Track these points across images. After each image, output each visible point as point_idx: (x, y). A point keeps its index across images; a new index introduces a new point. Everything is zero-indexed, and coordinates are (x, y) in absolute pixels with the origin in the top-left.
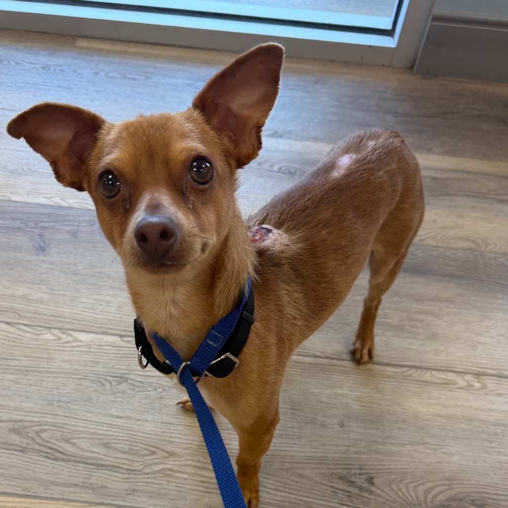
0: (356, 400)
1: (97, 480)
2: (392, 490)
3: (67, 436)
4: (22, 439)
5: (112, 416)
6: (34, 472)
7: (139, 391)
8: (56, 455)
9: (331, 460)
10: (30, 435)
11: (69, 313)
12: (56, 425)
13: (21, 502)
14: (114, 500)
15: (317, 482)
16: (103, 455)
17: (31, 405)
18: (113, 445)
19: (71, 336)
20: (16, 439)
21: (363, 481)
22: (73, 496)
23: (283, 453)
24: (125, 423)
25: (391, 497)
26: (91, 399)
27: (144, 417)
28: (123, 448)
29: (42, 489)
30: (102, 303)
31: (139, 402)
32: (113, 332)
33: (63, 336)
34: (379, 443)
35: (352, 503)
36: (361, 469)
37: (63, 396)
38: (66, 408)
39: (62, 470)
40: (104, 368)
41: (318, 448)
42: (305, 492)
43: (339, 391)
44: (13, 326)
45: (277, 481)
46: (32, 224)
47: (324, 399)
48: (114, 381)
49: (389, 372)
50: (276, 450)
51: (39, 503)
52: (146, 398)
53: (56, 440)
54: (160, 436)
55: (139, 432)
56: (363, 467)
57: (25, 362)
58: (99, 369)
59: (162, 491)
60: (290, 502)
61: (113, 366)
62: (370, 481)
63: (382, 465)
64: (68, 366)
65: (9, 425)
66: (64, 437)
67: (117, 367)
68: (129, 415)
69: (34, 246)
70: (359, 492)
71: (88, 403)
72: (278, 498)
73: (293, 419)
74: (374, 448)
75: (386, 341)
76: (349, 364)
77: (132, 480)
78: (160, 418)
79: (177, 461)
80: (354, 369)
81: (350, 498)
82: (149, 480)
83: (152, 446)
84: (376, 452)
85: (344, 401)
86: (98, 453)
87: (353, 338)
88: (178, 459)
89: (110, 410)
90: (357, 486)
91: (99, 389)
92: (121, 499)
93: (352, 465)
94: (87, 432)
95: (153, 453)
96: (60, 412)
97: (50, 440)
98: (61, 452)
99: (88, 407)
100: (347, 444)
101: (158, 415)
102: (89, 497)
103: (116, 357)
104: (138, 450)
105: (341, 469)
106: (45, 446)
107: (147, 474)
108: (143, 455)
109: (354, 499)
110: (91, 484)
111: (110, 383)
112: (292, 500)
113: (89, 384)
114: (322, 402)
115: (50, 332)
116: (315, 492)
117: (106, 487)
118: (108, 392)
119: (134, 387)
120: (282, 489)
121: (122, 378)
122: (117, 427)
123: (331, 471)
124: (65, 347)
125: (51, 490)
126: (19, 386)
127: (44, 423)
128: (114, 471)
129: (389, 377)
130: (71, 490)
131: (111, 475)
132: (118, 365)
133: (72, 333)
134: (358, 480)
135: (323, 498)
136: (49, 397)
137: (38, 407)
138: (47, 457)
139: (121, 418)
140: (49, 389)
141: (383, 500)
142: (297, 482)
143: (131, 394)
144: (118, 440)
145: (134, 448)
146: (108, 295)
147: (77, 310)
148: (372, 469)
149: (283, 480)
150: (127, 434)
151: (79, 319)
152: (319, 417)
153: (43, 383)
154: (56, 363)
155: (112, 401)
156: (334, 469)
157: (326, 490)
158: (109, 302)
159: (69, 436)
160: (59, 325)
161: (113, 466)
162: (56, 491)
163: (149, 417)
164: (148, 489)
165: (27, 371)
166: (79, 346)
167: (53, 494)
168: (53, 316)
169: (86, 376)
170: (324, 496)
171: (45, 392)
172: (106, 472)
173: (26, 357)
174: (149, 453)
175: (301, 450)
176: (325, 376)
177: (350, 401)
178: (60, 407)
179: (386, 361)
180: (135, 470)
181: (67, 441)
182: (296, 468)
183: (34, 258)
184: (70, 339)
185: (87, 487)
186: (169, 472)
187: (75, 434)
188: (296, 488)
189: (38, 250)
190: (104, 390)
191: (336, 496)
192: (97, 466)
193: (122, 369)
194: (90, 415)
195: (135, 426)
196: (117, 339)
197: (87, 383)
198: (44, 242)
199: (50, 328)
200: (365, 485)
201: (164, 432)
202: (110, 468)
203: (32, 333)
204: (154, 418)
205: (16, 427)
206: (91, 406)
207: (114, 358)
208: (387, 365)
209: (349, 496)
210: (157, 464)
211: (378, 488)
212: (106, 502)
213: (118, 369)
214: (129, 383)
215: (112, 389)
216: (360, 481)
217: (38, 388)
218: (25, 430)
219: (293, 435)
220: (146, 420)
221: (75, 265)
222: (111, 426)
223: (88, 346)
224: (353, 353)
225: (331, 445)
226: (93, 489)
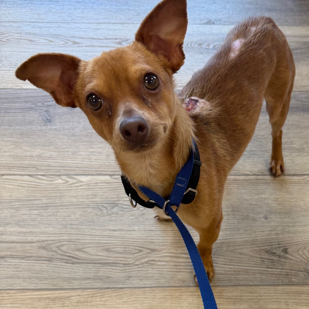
0: (274, 201)
1: (103, 273)
2: (300, 254)
3: (79, 247)
4: (48, 253)
5: (110, 230)
6: (59, 273)
7: (127, 211)
8: (73, 260)
9: (260, 241)
10: (53, 249)
11: (72, 163)
12: (71, 240)
13: (52, 294)
14: (116, 285)
15: (251, 256)
16: (106, 256)
17: (52, 229)
18: (112, 249)
19: (75, 179)
20: (44, 253)
21: (281, 252)
22: (88, 286)
23: (228, 241)
24: (119, 234)
25: (299, 259)
26: (94, 220)
27: (132, 228)
28: (119, 250)
29: (66, 283)
30: (95, 154)
31: (128, 219)
32: (104, 173)
33: (70, 180)
34: (291, 226)
35: (274, 266)
36: (279, 244)
37: (73, 221)
38: (76, 229)
39: (79, 270)
40: (101, 198)
41: (251, 235)
42: (244, 263)
43: (263, 196)
44: (33, 177)
45: (225, 259)
46: (40, 104)
47: (254, 203)
48: (109, 206)
49: (295, 179)
50: (224, 239)
51: (65, 293)
52: (132, 216)
53: (72, 250)
54: (144, 239)
55: (129, 239)
56: (280, 243)
57: (45, 201)
58: (98, 199)
59: (149, 275)
60: (234, 271)
61: (107, 196)
62: (285, 251)
63: (292, 240)
64: (75, 200)
65: (39, 244)
66: (77, 248)
67: (110, 197)
68: (122, 228)
69: (43, 119)
70: (278, 259)
71: (92, 224)
72: (227, 269)
73: (233, 218)
74: (287, 230)
75: (292, 160)
76: (269, 178)
77: (128, 271)
78: (143, 228)
79: (157, 254)
80: (272, 180)
81: (272, 263)
82: (140, 269)
83: (140, 247)
84: (288, 232)
85: (267, 202)
86: (102, 256)
87: (270, 160)
88: (157, 253)
89: (108, 226)
90: (277, 255)
91: (99, 213)
92: (121, 283)
93: (274, 242)
94: (93, 242)
95: (141, 251)
96: (73, 231)
97: (68, 251)
98: (76, 258)
99: (92, 226)
100: (270, 230)
101: (142, 226)
102: (99, 285)
103: (108, 190)
104: (130, 251)
105: (267, 246)
106: (65, 255)
107: (138, 265)
108: (134, 254)
109: (275, 264)
110: (100, 276)
111: (106, 208)
112: (236, 270)
113: (91, 211)
114: (252, 204)
115: (60, 178)
116: (251, 262)
117: (110, 277)
118: (105, 214)
119: (124, 209)
120: (229, 263)
121: (114, 204)
122: (114, 237)
123: (260, 248)
124: (72, 187)
125: (72, 283)
126: (42, 217)
127: (62, 241)
128: (115, 266)
129: (295, 183)
130: (86, 282)
131: (113, 269)
132: (110, 195)
133: (76, 177)
134: (278, 252)
135: (255, 266)
136: (64, 223)
137: (57, 230)
138: (66, 263)
139: (116, 230)
140: (63, 217)
141: (293, 262)
142: (238, 258)
143: (121, 214)
144: (116, 245)
145: (127, 249)
146: (99, 148)
147: (78, 161)
148: (286, 243)
149: (229, 258)
150: (121, 241)
151: (79, 167)
152: (251, 214)
153: (59, 213)
154: (66, 199)
155: (109, 220)
156: (262, 246)
157: (258, 260)
158: (100, 153)
159: (81, 247)
160: (66, 172)
161: (114, 263)
162: (76, 284)
163: (136, 228)
164: (139, 274)
165: (47, 206)
166: (81, 186)
167: (74, 286)
168: (61, 167)
169: (89, 205)
170: (256, 264)
171: (61, 220)
172: (109, 267)
173: (45, 197)
174: (138, 251)
175: (240, 237)
176: (254, 187)
177: (270, 202)
178: (72, 228)
179: (293, 173)
180: (129, 264)
181: (79, 250)
182: (238, 249)
183: (44, 128)
184: (74, 181)
185: (97, 279)
186: (152, 262)
187: (85, 245)
188: (238, 262)
189: (46, 122)
190: (103, 213)
191: (264, 263)
192: (103, 264)
193: (113, 198)
194: (94, 231)
195: (126, 235)
196: (108, 178)
197: (89, 210)
198: (50, 116)
199: (60, 175)
200: (282, 254)
201: (146, 237)
202: (111, 264)
203: (47, 180)
204: (139, 228)
205: (43, 245)
206: (94, 225)
207: (107, 191)
208: (294, 175)
209: (272, 262)
210: (144, 258)
211: (290, 255)
212: (111, 286)
213: (111, 198)
214: (119, 207)
215: (108, 212)
216: (279, 252)
217: (55, 217)
218: (50, 247)
219: (234, 228)
220: (134, 230)
221: (73, 129)
222: (110, 237)
223: (88, 185)
224: (271, 169)
225: (259, 231)
226: (101, 279)
